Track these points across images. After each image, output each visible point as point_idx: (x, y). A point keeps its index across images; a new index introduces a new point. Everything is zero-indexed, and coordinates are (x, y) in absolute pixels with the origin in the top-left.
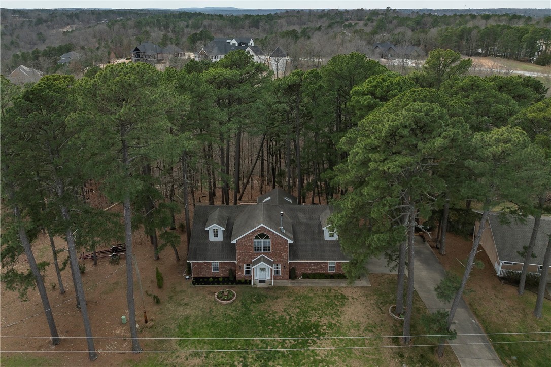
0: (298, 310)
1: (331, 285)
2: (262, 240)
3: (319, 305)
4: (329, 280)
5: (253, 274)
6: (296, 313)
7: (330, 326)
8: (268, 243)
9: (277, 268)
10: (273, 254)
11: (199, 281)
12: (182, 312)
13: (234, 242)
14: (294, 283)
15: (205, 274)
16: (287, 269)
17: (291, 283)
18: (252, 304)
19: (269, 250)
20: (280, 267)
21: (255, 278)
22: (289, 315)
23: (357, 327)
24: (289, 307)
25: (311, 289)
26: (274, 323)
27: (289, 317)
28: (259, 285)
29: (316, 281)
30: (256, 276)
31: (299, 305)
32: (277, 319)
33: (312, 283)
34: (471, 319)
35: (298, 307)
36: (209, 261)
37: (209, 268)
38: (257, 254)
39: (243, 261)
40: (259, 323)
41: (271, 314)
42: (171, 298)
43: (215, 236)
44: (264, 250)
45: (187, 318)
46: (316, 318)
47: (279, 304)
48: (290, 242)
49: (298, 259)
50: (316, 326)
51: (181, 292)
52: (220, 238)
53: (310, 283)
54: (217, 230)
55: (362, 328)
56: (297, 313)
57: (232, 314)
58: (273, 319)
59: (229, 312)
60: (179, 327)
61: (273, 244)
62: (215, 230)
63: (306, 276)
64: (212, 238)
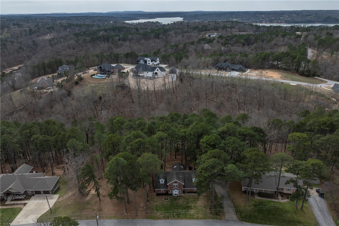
3: (191, 201)
4: (194, 194)
5: (173, 193)
7: (194, 206)
8: (177, 184)
9: (180, 191)
10: (179, 187)
11: (158, 195)
12: (156, 204)
13: (168, 184)
14: (185, 194)
15: (159, 192)
16: (183, 191)
18: (174, 201)
23: (201, 206)
24: (183, 202)
25: (189, 196)
26: (180, 206)
27: (183, 204)
28: (175, 195)
29: (191, 194)
32: (180, 205)
34: (231, 204)
35: (186, 202)
36: (160, 189)
37: (161, 191)
38: (174, 187)
39: (170, 189)
40: (176, 206)
42: (151, 200)
43: (162, 182)
44: (176, 186)
45: (157, 205)
46: (191, 204)
47: (181, 201)
48: (183, 184)
49: (186, 188)
50: (191, 206)
51: (154, 198)
52: (163, 183)
53: (189, 194)
54: (162, 180)
55: (202, 207)
59: (168, 203)
60: (156, 207)
61: (178, 185)
63: (188, 192)
64: (161, 183)
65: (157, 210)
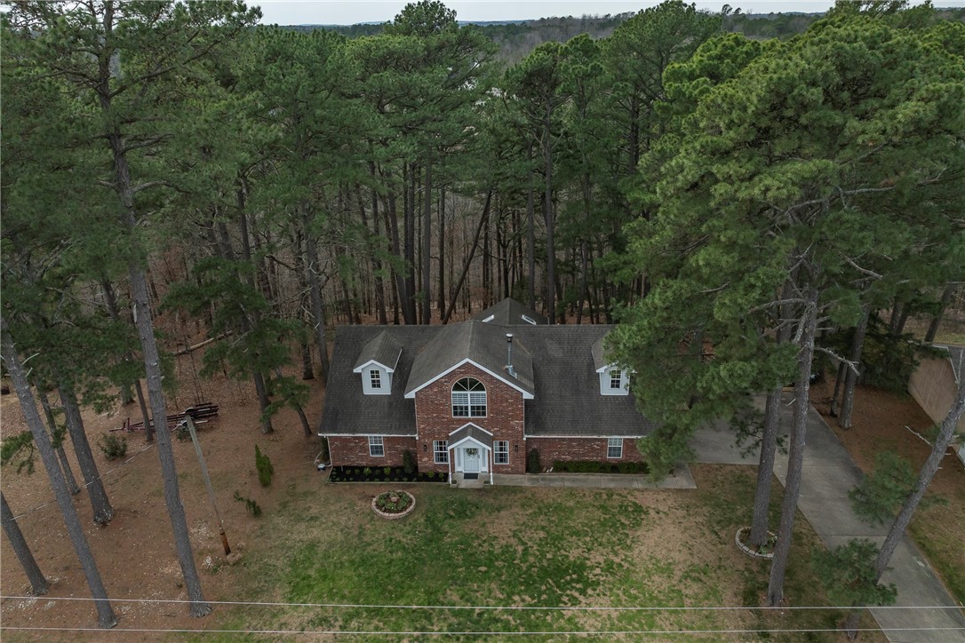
0: (542, 534)
1: (612, 485)
2: (469, 393)
3: (587, 525)
4: (610, 476)
5: (452, 460)
6: (538, 541)
7: (609, 567)
8: (481, 398)
9: (501, 449)
10: (491, 421)
11: (343, 474)
12: (302, 534)
13: (411, 395)
14: (537, 480)
15: (355, 460)
16: (522, 453)
17: (530, 480)
18: (447, 521)
19: (484, 414)
20: (508, 447)
21: (458, 469)
22: (524, 544)
23: (667, 570)
24: (523, 528)
25: (572, 493)
26: (491, 560)
27: (522, 547)
28: (464, 484)
29: (581, 476)
30: (459, 465)
31: (543, 524)
32: (497, 551)
33: (573, 481)
34: (915, 558)
35: (543, 528)
36: (362, 435)
37: (364, 449)
38: (460, 420)
39: (432, 435)
40: (459, 559)
41: (485, 541)
42: (284, 505)
43: (376, 384)
44: (473, 414)
45: (312, 546)
46: (580, 550)
47: (504, 522)
48: (527, 396)
49: (545, 431)
50: (580, 568)
51: (306, 494)
52: (386, 389)
53: (569, 480)
54: (377, 372)
55: (678, 574)
56: (540, 539)
57: (404, 540)
58: (489, 551)
59: (398, 535)
60: (294, 563)
61: (491, 400)
62: (375, 374)
63: (561, 467)
64: (368, 390)
65: (299, 588)
